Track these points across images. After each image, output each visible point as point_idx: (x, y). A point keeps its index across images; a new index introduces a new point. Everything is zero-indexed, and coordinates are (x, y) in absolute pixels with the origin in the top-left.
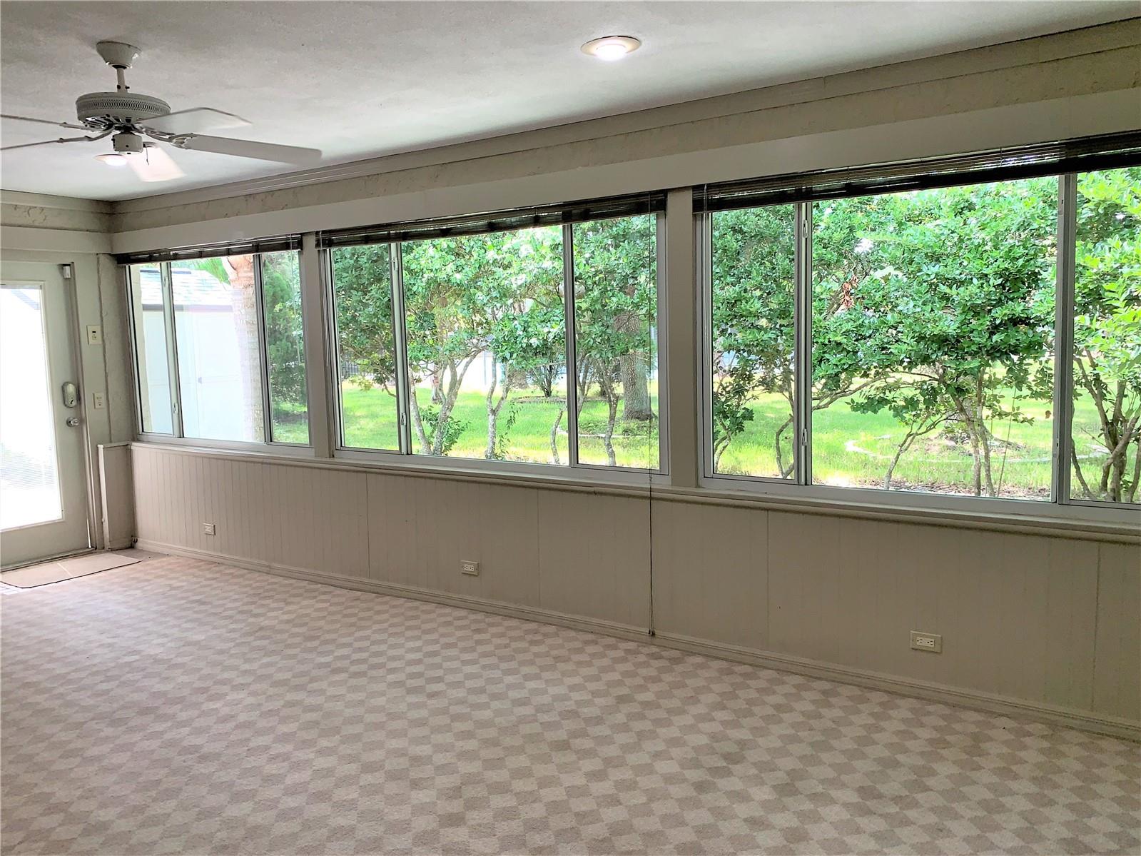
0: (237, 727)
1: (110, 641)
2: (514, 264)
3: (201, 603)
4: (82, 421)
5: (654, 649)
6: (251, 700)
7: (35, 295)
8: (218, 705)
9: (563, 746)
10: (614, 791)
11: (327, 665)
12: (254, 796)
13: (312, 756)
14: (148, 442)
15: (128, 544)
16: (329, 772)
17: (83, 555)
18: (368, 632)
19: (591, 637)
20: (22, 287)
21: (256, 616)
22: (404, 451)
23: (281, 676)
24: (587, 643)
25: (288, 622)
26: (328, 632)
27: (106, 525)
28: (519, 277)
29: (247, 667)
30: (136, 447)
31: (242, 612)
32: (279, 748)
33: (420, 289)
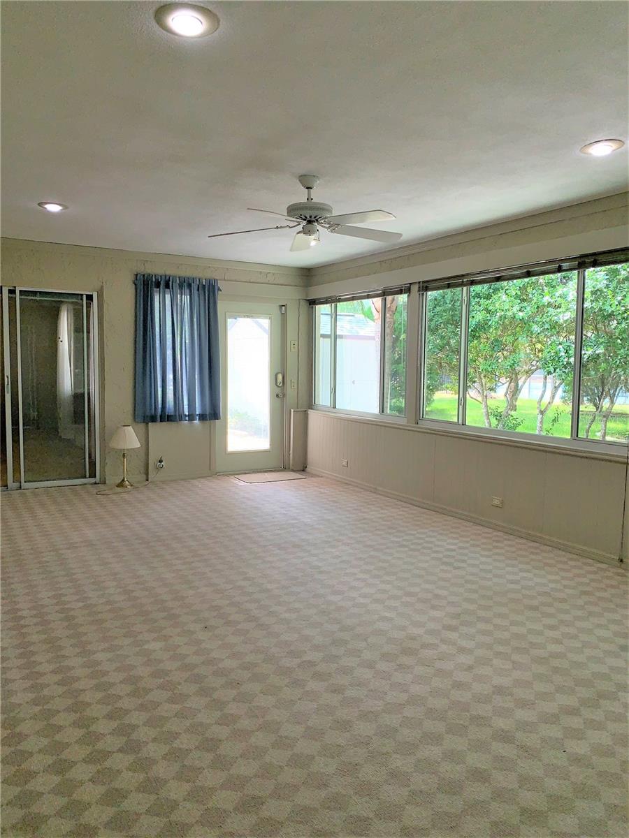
0: (341, 562)
1: (285, 512)
2: (563, 306)
3: (334, 501)
4: (284, 395)
5: (620, 571)
6: (351, 551)
7: (265, 322)
8: (333, 550)
9: (535, 608)
10: (560, 637)
11: (397, 542)
12: (343, 594)
13: (378, 582)
14: (318, 410)
15: (302, 469)
16: (385, 591)
17: (278, 471)
18: (426, 531)
19: (575, 557)
20: (258, 317)
21: (364, 512)
22: (460, 422)
23: (369, 543)
24: (571, 559)
25: (380, 518)
26: (403, 526)
27: (291, 455)
28: (565, 314)
29: (352, 535)
30: (311, 412)
31: (355, 509)
32: (362, 576)
33: (494, 323)
